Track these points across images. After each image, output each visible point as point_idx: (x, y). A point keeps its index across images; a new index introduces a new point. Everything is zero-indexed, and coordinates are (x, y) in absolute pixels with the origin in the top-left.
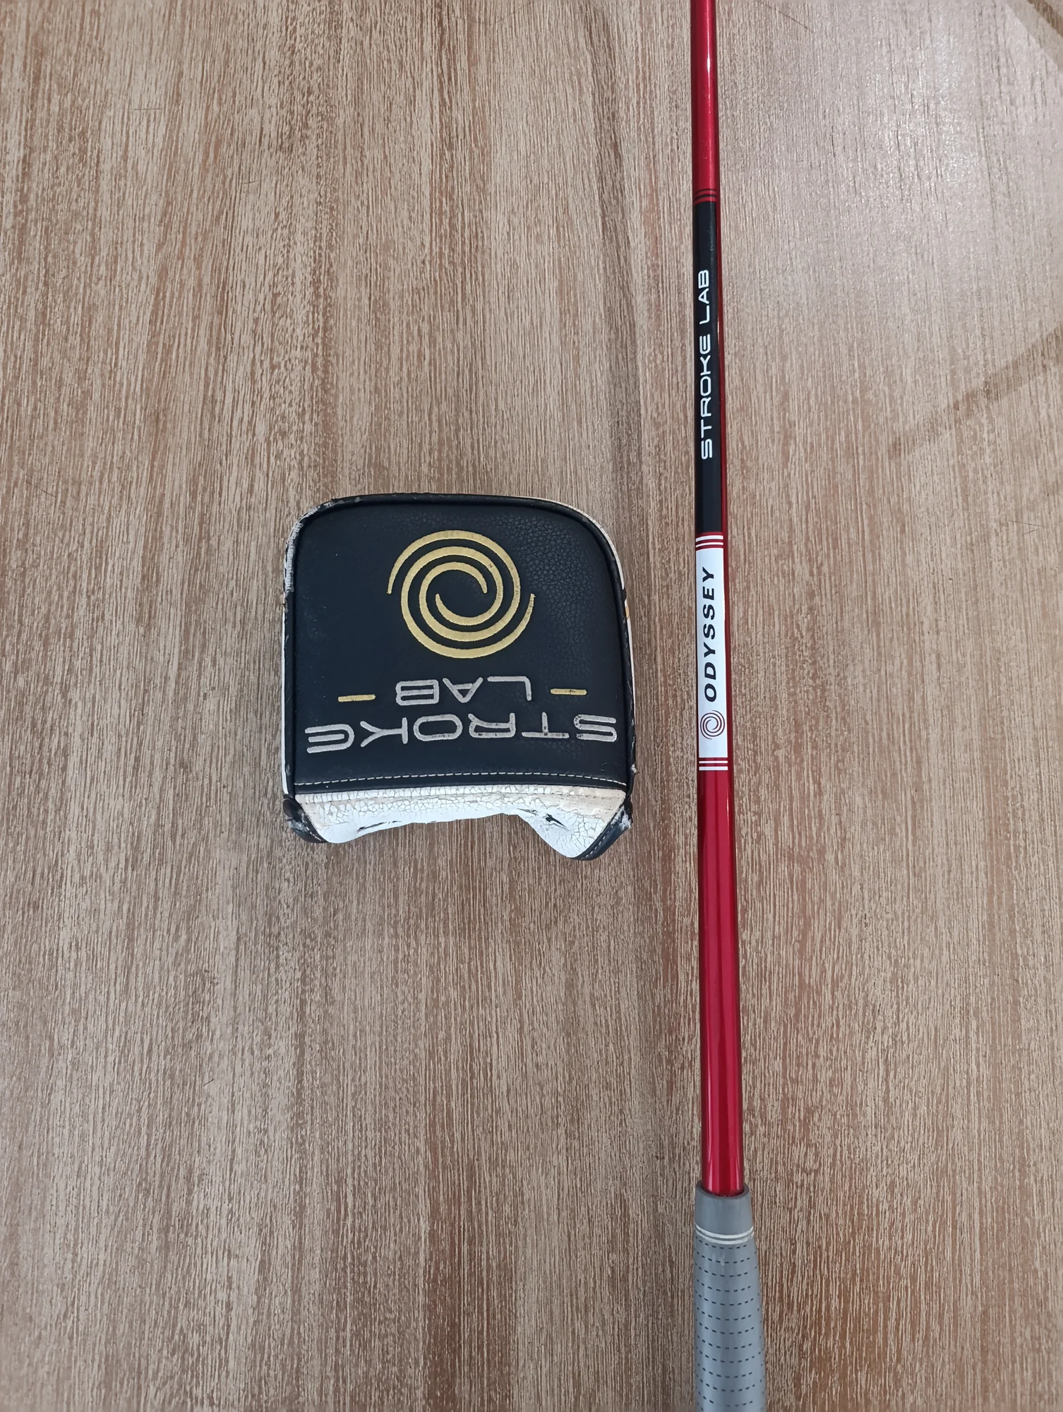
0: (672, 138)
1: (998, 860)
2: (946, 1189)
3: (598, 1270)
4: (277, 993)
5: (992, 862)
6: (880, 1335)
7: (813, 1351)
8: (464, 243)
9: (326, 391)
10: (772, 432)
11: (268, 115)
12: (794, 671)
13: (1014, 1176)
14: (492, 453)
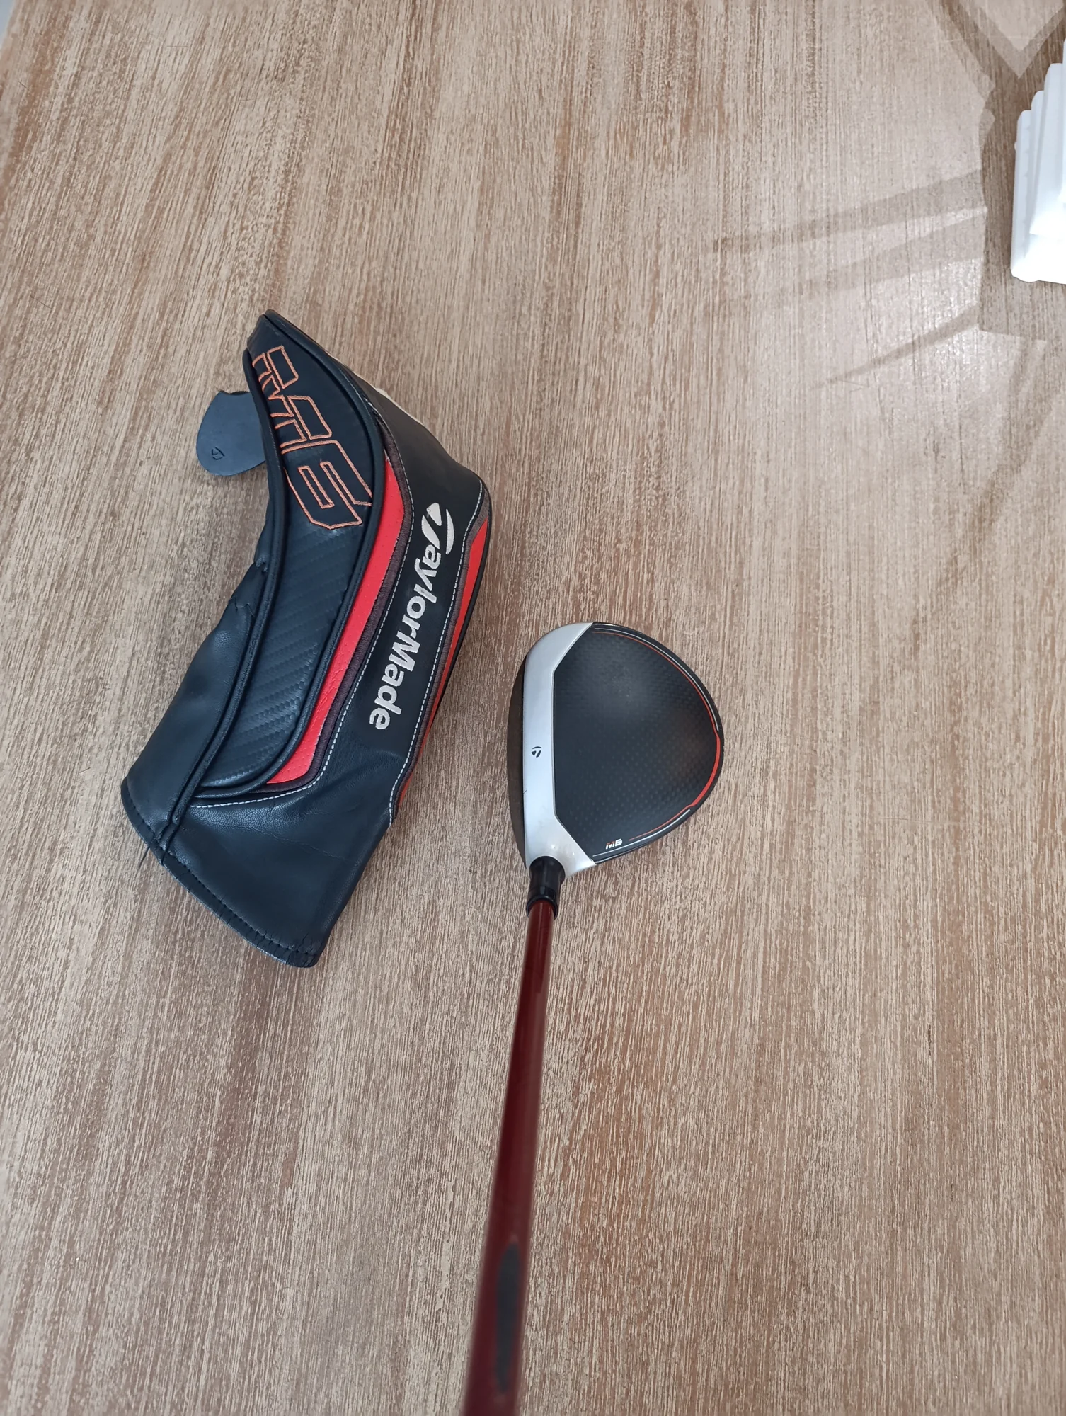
0: (587, 89)
1: (806, 648)
2: (734, 927)
3: (403, 967)
4: (158, 701)
5: (800, 649)
6: (659, 1056)
7: (594, 1063)
8: (409, 151)
9: (281, 248)
10: (643, 300)
11: (269, 55)
12: (640, 482)
13: (799, 924)
14: (408, 299)
